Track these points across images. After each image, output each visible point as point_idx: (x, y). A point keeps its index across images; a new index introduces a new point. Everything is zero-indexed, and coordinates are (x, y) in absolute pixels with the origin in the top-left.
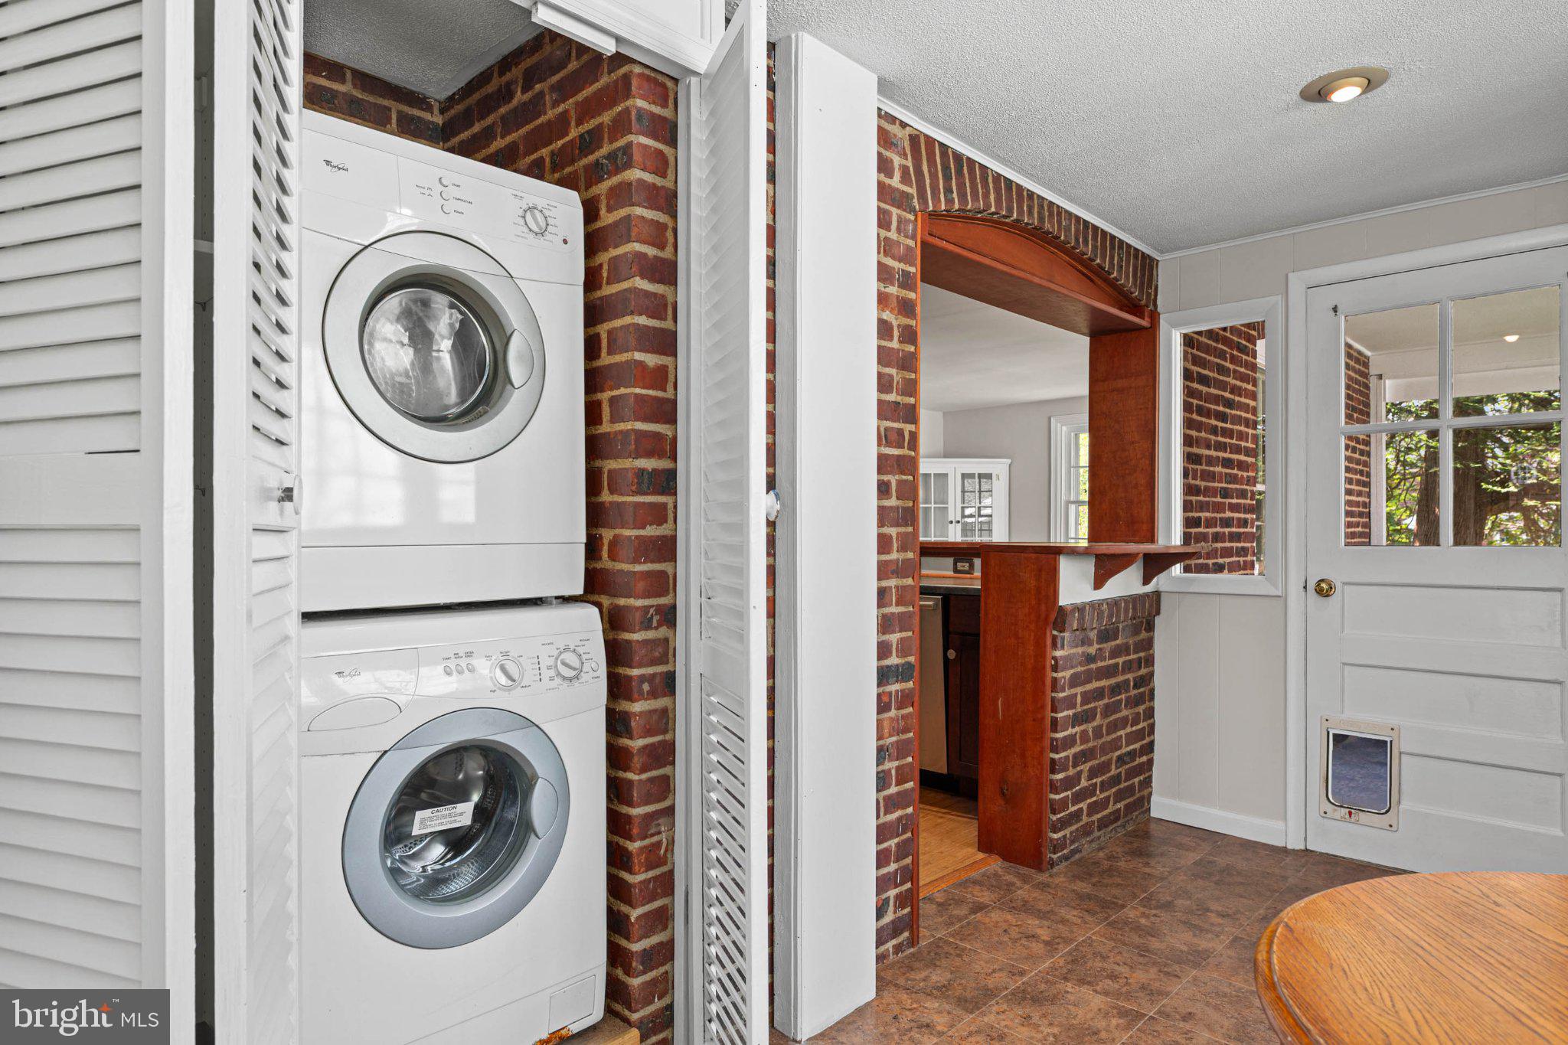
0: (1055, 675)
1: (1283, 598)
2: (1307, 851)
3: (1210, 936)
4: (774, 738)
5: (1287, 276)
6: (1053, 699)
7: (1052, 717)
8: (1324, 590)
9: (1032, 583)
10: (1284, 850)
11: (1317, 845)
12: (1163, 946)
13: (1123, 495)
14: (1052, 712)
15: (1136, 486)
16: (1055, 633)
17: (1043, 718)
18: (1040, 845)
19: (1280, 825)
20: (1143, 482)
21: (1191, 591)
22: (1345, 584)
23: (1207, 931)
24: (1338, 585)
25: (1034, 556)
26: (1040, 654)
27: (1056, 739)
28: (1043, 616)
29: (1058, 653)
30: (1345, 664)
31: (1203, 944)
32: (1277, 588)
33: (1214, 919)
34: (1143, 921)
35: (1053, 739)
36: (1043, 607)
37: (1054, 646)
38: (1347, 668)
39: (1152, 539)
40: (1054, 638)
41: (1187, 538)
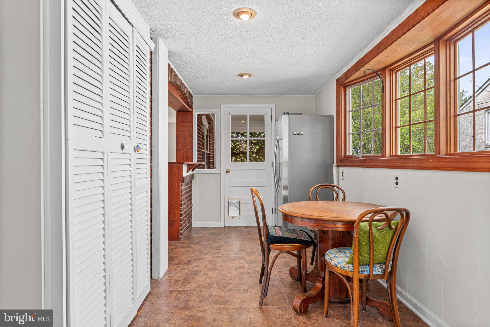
0: (181, 193)
1: (220, 174)
2: (225, 227)
3: (220, 243)
4: (152, 207)
5: (220, 105)
6: (181, 199)
7: (181, 203)
8: (228, 172)
9: (177, 171)
10: (221, 227)
11: (226, 225)
12: (214, 246)
13: (185, 151)
14: (181, 202)
15: (188, 149)
16: (181, 183)
17: (179, 204)
18: (179, 234)
19: (220, 222)
20: (190, 148)
21: (201, 173)
22: (231, 170)
23: (219, 242)
24: (230, 170)
25: (177, 165)
26: (178, 188)
27: (182, 208)
28: (179, 179)
29: (182, 188)
30: (231, 187)
31: (220, 244)
32: (219, 172)
33: (218, 240)
34: (207, 244)
35: (181, 209)
36: (179, 177)
37: (181, 186)
38: (232, 187)
39: (192, 161)
40: (181, 184)
41: (198, 161)
